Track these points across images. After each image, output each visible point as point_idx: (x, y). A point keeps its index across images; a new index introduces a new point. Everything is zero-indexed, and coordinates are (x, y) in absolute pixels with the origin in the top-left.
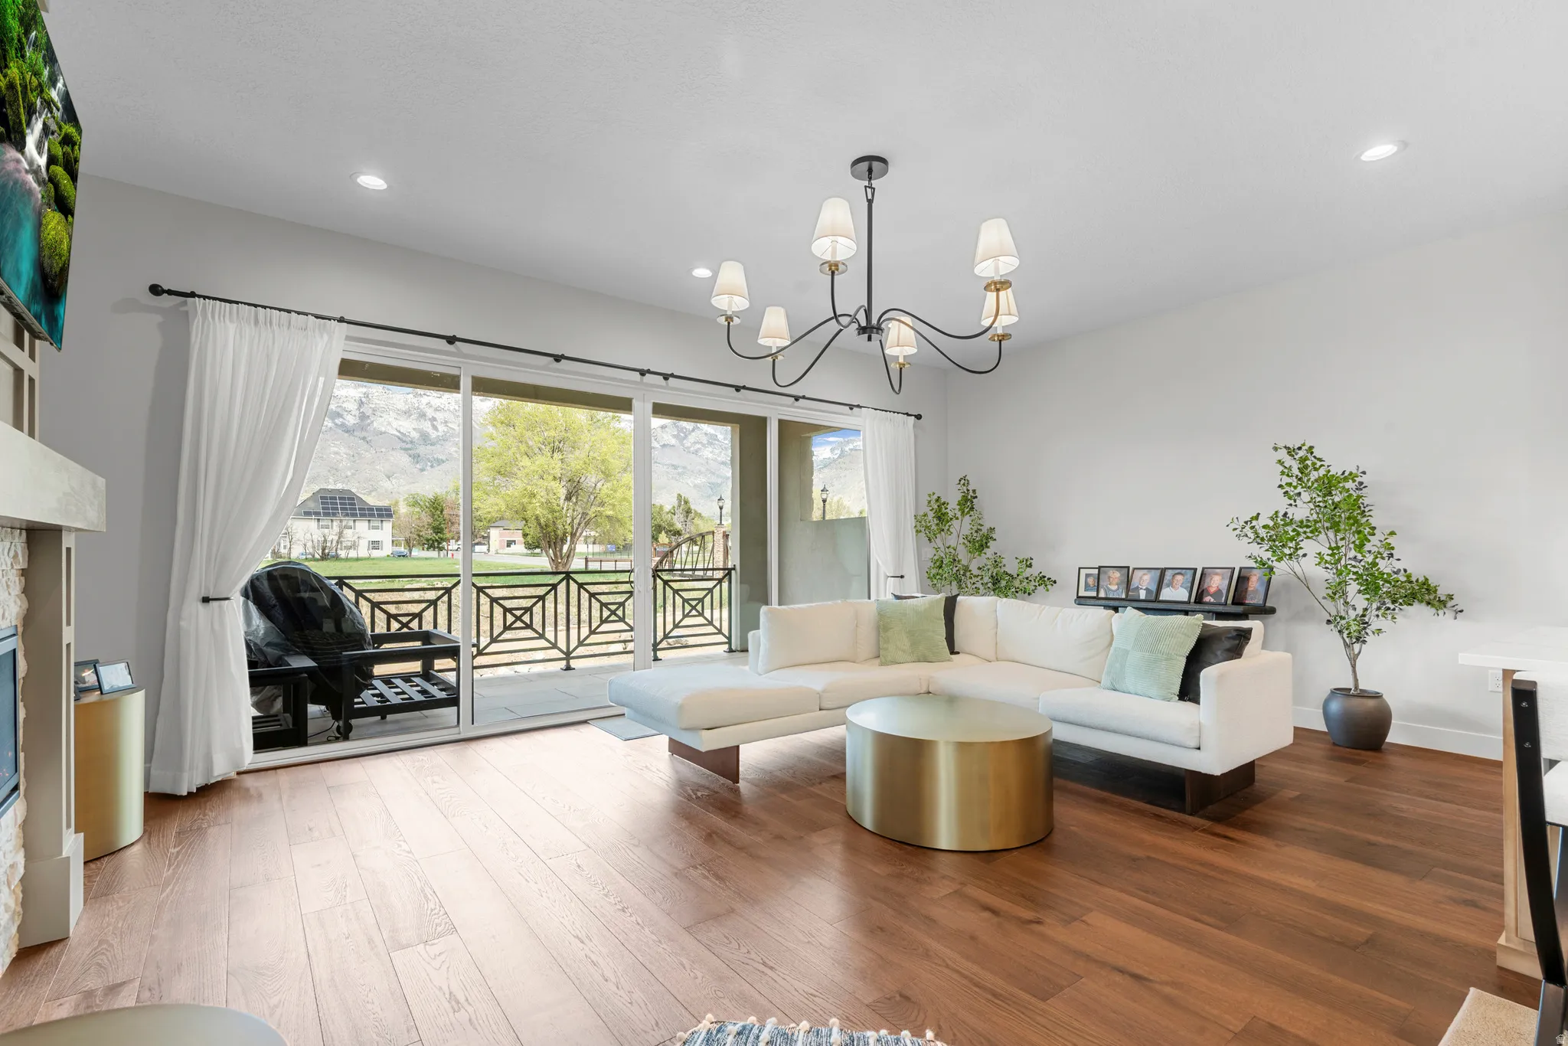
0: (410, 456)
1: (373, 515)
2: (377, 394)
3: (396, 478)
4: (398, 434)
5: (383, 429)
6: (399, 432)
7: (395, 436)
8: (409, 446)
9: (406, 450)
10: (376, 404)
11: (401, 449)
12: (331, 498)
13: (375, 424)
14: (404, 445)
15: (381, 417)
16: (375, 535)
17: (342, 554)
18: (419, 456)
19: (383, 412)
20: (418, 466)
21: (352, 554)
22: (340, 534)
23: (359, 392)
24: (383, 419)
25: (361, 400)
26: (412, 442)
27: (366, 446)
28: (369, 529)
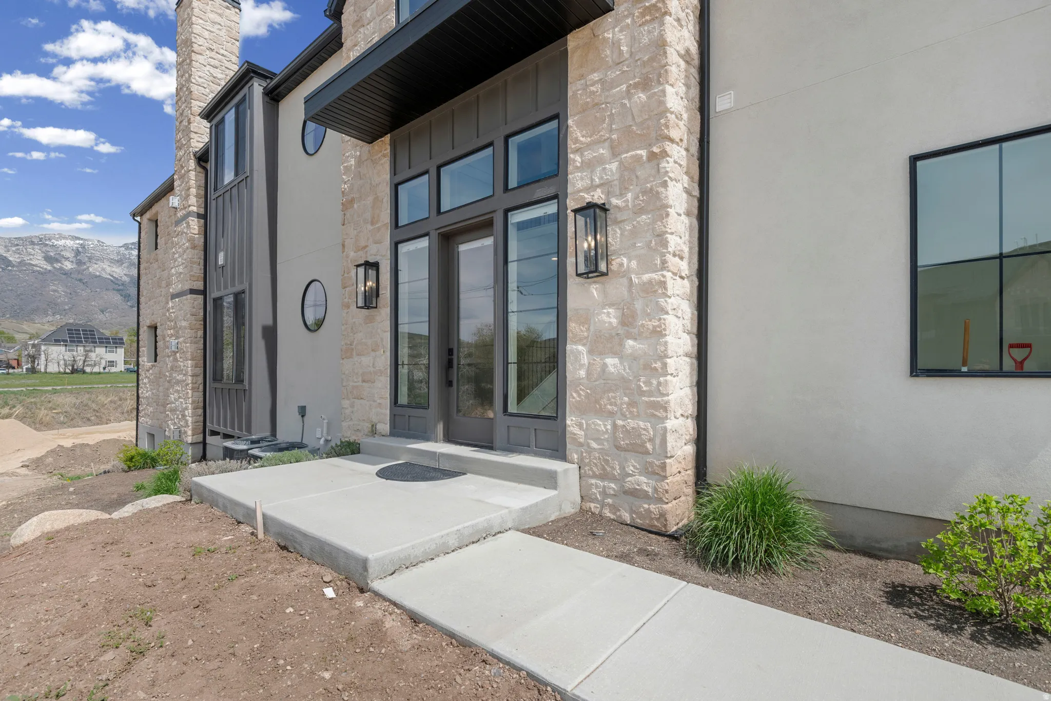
0: (122, 296)
1: (109, 343)
2: (92, 246)
3: (110, 312)
4: (112, 278)
5: (98, 274)
6: (112, 276)
7: (108, 279)
8: (121, 287)
9: (118, 290)
10: (91, 253)
11: (114, 289)
12: (75, 330)
13: (91, 269)
14: (116, 287)
15: (96, 264)
16: (110, 357)
17: (88, 369)
18: (129, 295)
19: (97, 260)
20: (129, 304)
21: (96, 369)
22: (86, 356)
23: (76, 244)
24: (98, 266)
25: (78, 250)
26: (123, 284)
27: (82, 286)
28: (106, 352)
